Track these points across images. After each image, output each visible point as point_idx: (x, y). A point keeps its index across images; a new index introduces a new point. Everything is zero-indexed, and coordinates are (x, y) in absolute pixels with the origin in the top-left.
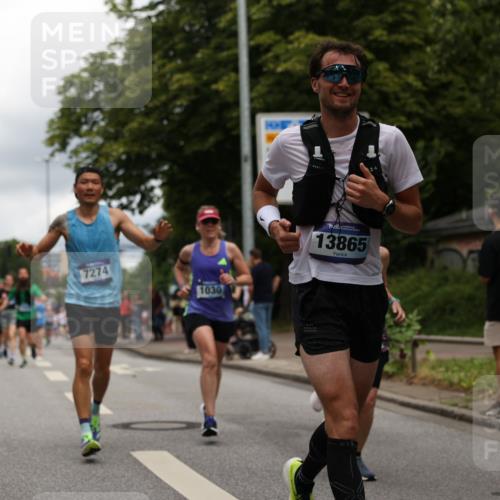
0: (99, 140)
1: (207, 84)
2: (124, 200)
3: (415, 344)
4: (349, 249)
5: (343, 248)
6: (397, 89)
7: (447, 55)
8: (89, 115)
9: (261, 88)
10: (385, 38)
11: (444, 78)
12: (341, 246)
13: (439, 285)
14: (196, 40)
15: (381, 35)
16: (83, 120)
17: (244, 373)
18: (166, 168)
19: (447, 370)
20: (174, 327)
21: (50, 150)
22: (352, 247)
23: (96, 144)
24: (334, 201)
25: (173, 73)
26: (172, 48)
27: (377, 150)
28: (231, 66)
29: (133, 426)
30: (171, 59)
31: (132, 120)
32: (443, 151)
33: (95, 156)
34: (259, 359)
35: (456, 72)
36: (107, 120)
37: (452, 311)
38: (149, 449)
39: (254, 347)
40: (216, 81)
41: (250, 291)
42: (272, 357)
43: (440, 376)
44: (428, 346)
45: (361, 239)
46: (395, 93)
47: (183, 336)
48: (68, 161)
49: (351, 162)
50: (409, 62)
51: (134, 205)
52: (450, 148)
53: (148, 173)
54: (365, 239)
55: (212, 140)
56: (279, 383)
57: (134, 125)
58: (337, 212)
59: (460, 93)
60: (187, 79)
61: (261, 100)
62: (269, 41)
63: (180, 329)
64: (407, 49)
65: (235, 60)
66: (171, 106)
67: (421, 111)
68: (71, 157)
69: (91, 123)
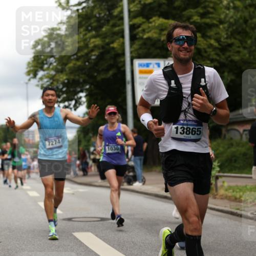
0: (53, 73)
1: (108, 44)
2: (66, 104)
3: (217, 178)
4: (192, 134)
5: (189, 134)
6: (205, 47)
7: (230, 30)
8: (48, 60)
9: (136, 46)
10: (199, 21)
11: (229, 41)
12: (188, 133)
13: (229, 148)
14: (102, 21)
15: (197, 19)
16: (45, 62)
17: (129, 192)
18: (88, 87)
19: (233, 191)
20: (93, 168)
21: (28, 77)
22: (194, 133)
23: (51, 75)
24: (183, 109)
25: (90, 38)
26: (90, 25)
27: (205, 81)
28: (120, 35)
29: (73, 220)
30: (90, 31)
31: (70, 62)
32: (229, 79)
33: (51, 81)
34: (137, 185)
35: (235, 38)
36: (57, 62)
37: (235, 161)
38: (82, 232)
39: (135, 179)
40: (113, 42)
41: (132, 150)
42: (144, 184)
43: (230, 194)
44: (223, 179)
45: (198, 129)
46: (204, 49)
47: (98, 173)
48: (38, 83)
49: (192, 88)
50: (211, 33)
51: (72, 106)
52: (233, 77)
53: (79, 89)
54: (200, 129)
55: (111, 73)
56: (148, 198)
57: (71, 65)
58: (185, 115)
59: (238, 49)
60: (97, 41)
61: (136, 52)
62: (139, 22)
63: (96, 170)
64: (210, 26)
65: (122, 32)
66: (90, 55)
67: (218, 58)
68: (39, 81)
69: (49, 64)
